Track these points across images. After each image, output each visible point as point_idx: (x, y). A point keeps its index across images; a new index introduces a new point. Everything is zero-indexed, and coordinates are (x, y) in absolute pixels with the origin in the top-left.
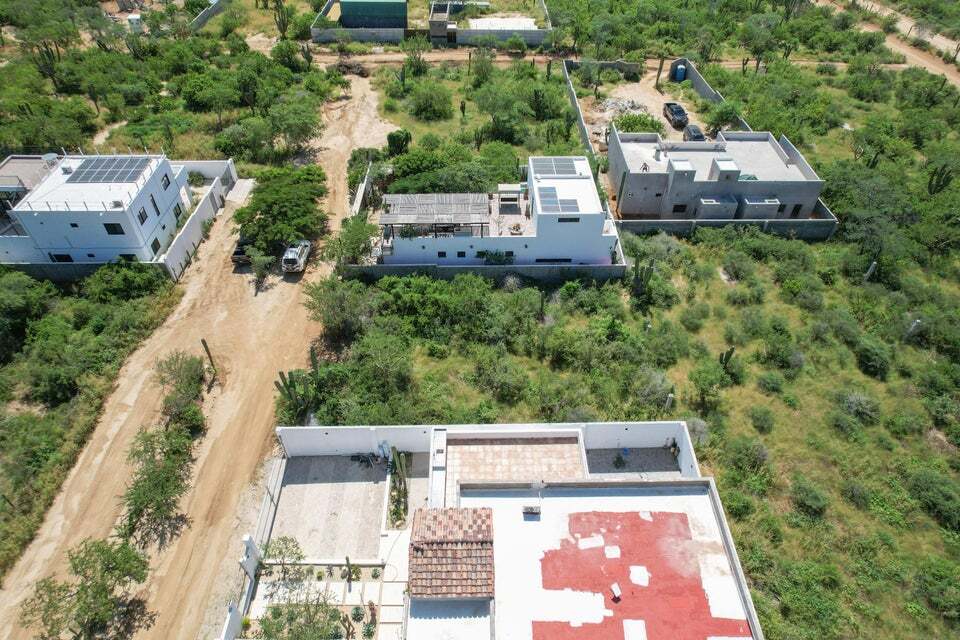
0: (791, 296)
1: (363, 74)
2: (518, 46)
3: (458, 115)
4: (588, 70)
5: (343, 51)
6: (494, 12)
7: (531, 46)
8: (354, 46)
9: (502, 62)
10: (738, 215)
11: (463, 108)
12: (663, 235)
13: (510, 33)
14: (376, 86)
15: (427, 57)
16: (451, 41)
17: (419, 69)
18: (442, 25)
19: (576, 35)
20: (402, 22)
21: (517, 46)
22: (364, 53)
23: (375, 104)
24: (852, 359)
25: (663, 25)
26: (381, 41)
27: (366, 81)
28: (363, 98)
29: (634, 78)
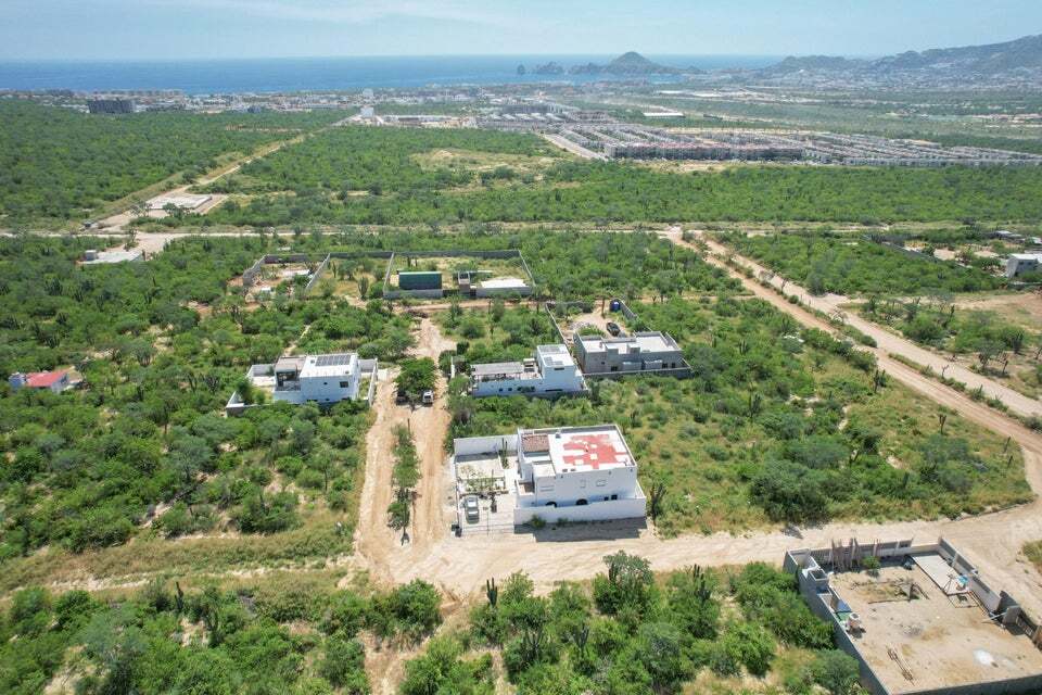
0: (668, 399)
1: (424, 316)
2: (516, 296)
3: (489, 335)
4: (560, 307)
5: (405, 304)
6: (495, 276)
7: (524, 296)
8: (413, 301)
9: (509, 306)
10: (643, 368)
11: (492, 331)
12: (607, 380)
13: (511, 289)
14: (436, 322)
15: (462, 305)
16: (473, 295)
17: (460, 312)
18: (467, 286)
19: (551, 288)
20: (439, 286)
21: (514, 296)
22: (419, 305)
23: (438, 332)
24: (692, 417)
26: (429, 298)
27: (428, 320)
28: (429, 329)
29: (588, 310)
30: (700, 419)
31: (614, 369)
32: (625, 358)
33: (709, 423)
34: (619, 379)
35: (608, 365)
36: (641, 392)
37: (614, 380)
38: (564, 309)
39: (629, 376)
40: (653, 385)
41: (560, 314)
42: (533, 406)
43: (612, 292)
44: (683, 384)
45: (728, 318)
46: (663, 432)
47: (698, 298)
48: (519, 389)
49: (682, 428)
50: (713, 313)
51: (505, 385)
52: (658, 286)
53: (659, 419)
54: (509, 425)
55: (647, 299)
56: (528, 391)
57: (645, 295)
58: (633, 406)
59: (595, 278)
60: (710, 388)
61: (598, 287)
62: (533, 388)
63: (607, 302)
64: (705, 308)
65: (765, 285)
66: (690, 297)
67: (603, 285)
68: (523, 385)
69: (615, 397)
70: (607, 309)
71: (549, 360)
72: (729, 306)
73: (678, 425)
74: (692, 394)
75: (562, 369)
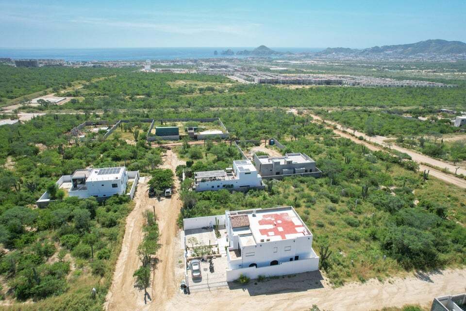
0: (312, 189)
1: (169, 149)
2: (219, 138)
3: (205, 157)
4: (243, 143)
5: (159, 143)
6: (207, 129)
7: (223, 139)
8: (163, 141)
9: (215, 143)
10: (294, 172)
11: (206, 155)
13: (215, 135)
14: (174, 152)
15: (190, 143)
16: (195, 138)
17: (189, 147)
18: (193, 133)
19: (237, 134)
20: (177, 133)
21: (218, 138)
22: (167, 143)
23: (176, 157)
24: (329, 200)
25: (264, 130)
26: (172, 140)
27: (171, 151)
28: (171, 155)
29: (258, 145)
30: (334, 201)
31: (278, 173)
32: (284, 167)
33: (340, 203)
34: (281, 179)
35: (274, 171)
36: (296, 187)
37: (279, 180)
38: (245, 143)
39: (287, 177)
40: (302, 182)
41: (243, 146)
42: (233, 196)
43: (269, 136)
44: (319, 181)
45: (332, 147)
46: (314, 209)
47: (313, 138)
48: (224, 186)
49: (326, 207)
50: (323, 145)
51: (215, 183)
52: (292, 133)
53: (311, 201)
54: (219, 208)
55: (288, 139)
56: (230, 187)
57: (285, 138)
58: (293, 194)
59: (259, 130)
60: (335, 183)
61: (261, 133)
62: (232, 185)
63: (268, 141)
64: (318, 142)
65: (344, 132)
66: (310, 138)
67: (264, 133)
68: (227, 184)
69: (281, 190)
70: (267, 144)
71: (241, 168)
72: (331, 141)
73: (323, 205)
74: (325, 186)
75: (250, 173)
